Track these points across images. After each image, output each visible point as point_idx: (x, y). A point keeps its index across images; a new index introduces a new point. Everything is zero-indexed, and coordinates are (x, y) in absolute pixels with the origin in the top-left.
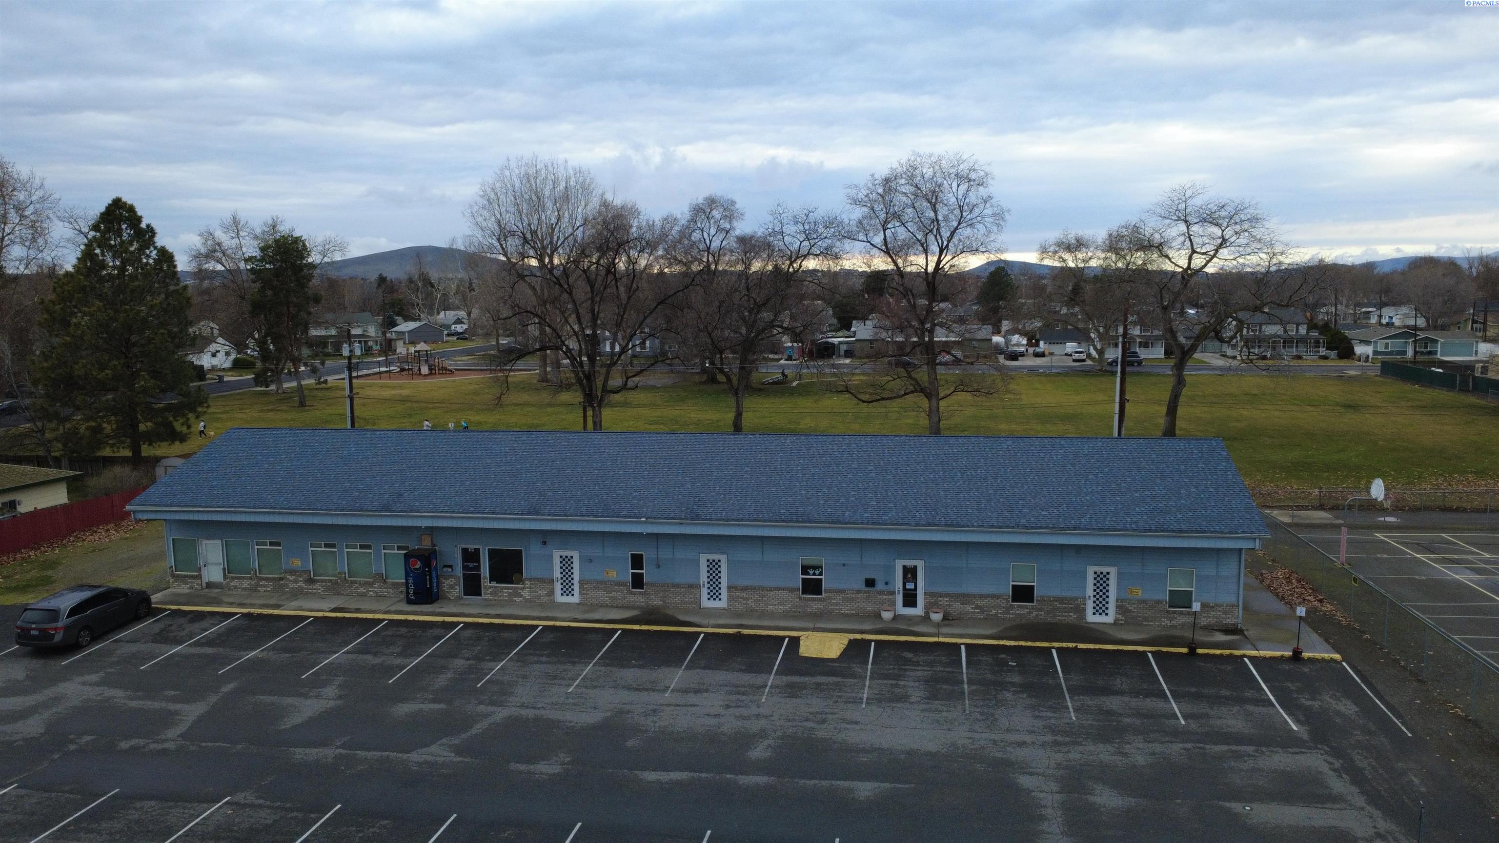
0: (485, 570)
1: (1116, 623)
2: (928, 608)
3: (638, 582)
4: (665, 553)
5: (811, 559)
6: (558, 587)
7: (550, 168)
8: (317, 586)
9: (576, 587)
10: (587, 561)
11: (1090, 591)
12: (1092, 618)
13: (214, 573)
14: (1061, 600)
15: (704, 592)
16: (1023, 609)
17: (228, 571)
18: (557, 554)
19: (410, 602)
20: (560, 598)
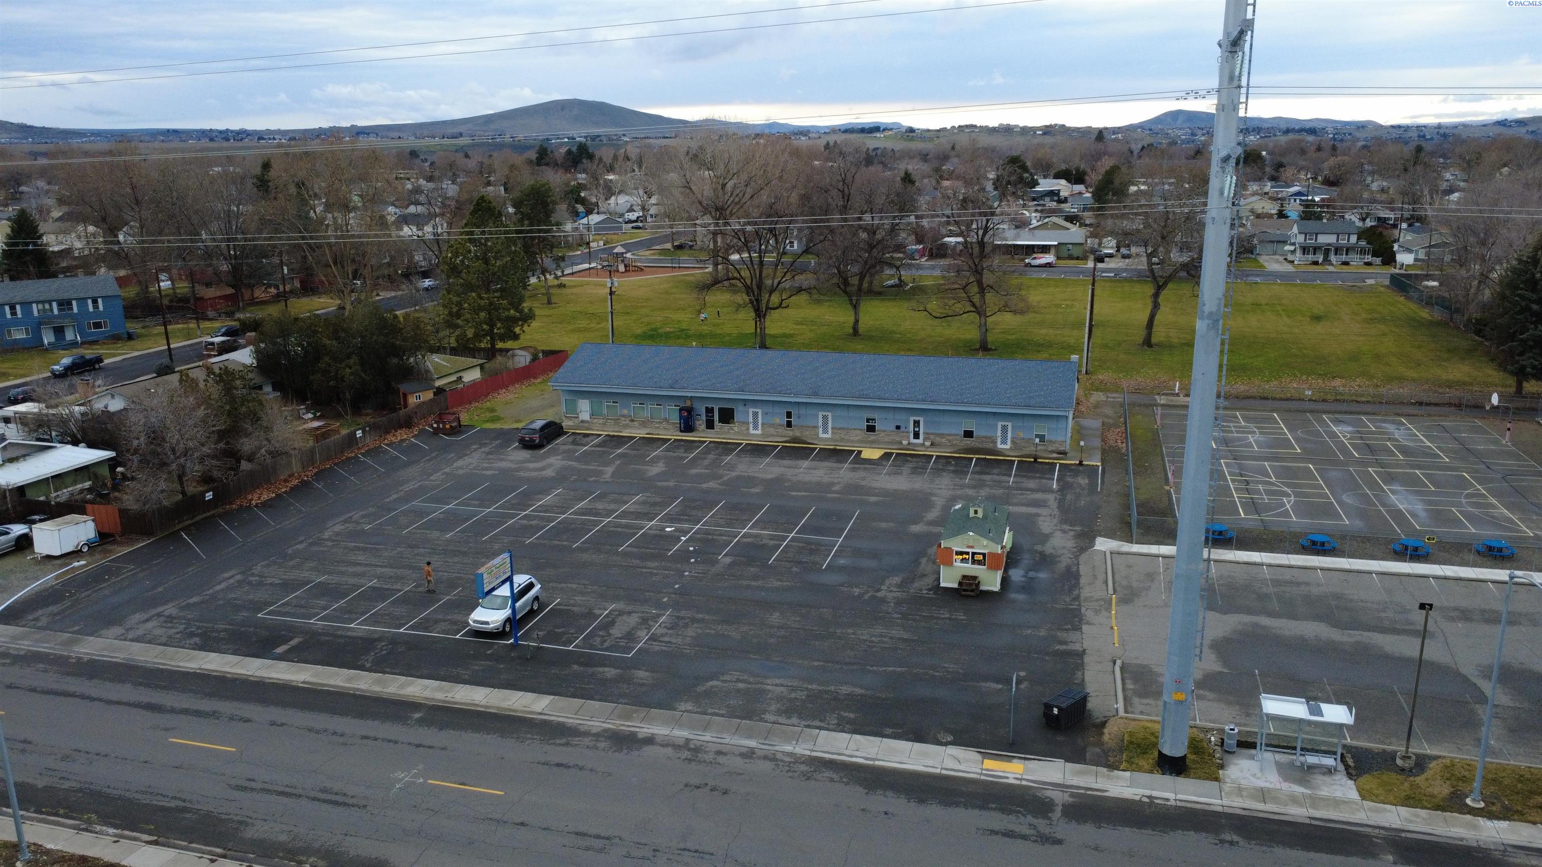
0: (716, 418)
1: (1011, 449)
2: (925, 440)
3: (789, 424)
4: (803, 411)
5: (871, 416)
6: (751, 426)
8: (636, 423)
9: (760, 426)
10: (765, 414)
11: (999, 433)
12: (1000, 446)
13: (585, 416)
14: (986, 437)
15: (821, 430)
16: (968, 442)
17: (592, 415)
18: (751, 410)
19: (681, 431)
20: (752, 431)
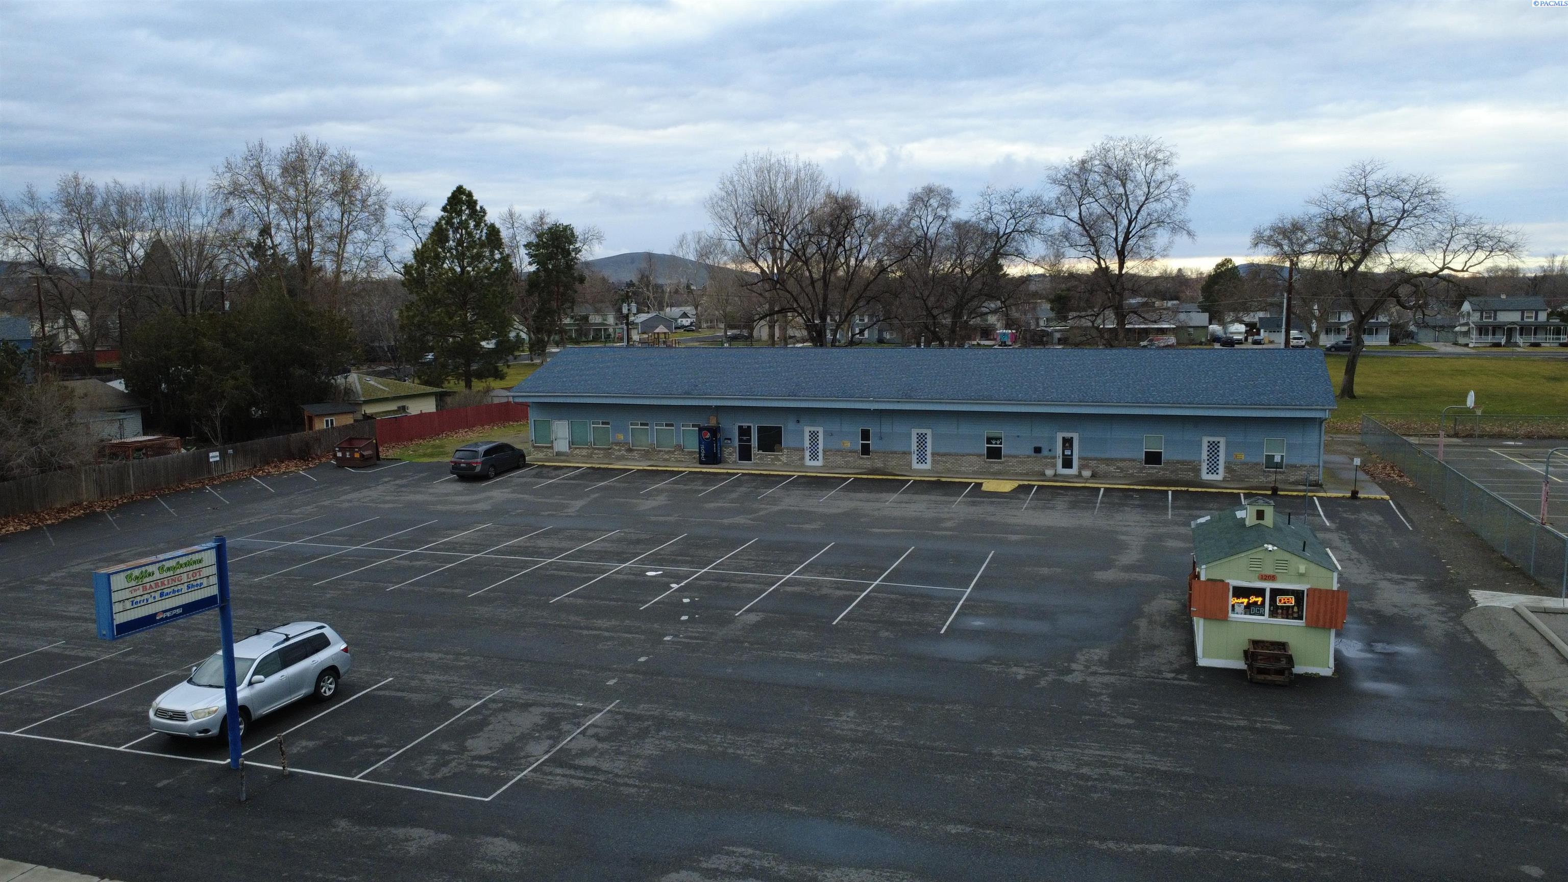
0: (755, 442)
1: (1222, 479)
2: (1081, 468)
3: (866, 450)
4: (886, 428)
5: (994, 432)
6: (807, 454)
7: (783, 163)
8: (635, 453)
9: (821, 454)
10: (829, 433)
11: (1204, 455)
12: (1204, 475)
13: (562, 445)
14: (1182, 463)
15: (914, 458)
16: (1155, 470)
17: (572, 443)
18: (807, 430)
19: (701, 462)
20: (808, 461)
